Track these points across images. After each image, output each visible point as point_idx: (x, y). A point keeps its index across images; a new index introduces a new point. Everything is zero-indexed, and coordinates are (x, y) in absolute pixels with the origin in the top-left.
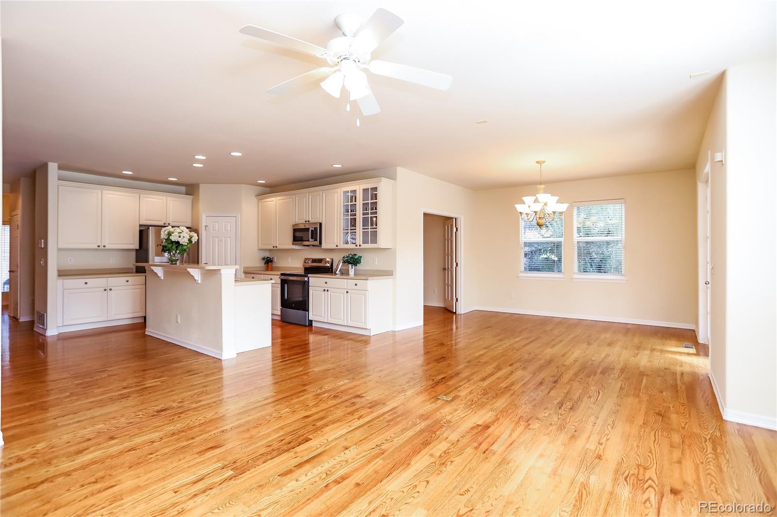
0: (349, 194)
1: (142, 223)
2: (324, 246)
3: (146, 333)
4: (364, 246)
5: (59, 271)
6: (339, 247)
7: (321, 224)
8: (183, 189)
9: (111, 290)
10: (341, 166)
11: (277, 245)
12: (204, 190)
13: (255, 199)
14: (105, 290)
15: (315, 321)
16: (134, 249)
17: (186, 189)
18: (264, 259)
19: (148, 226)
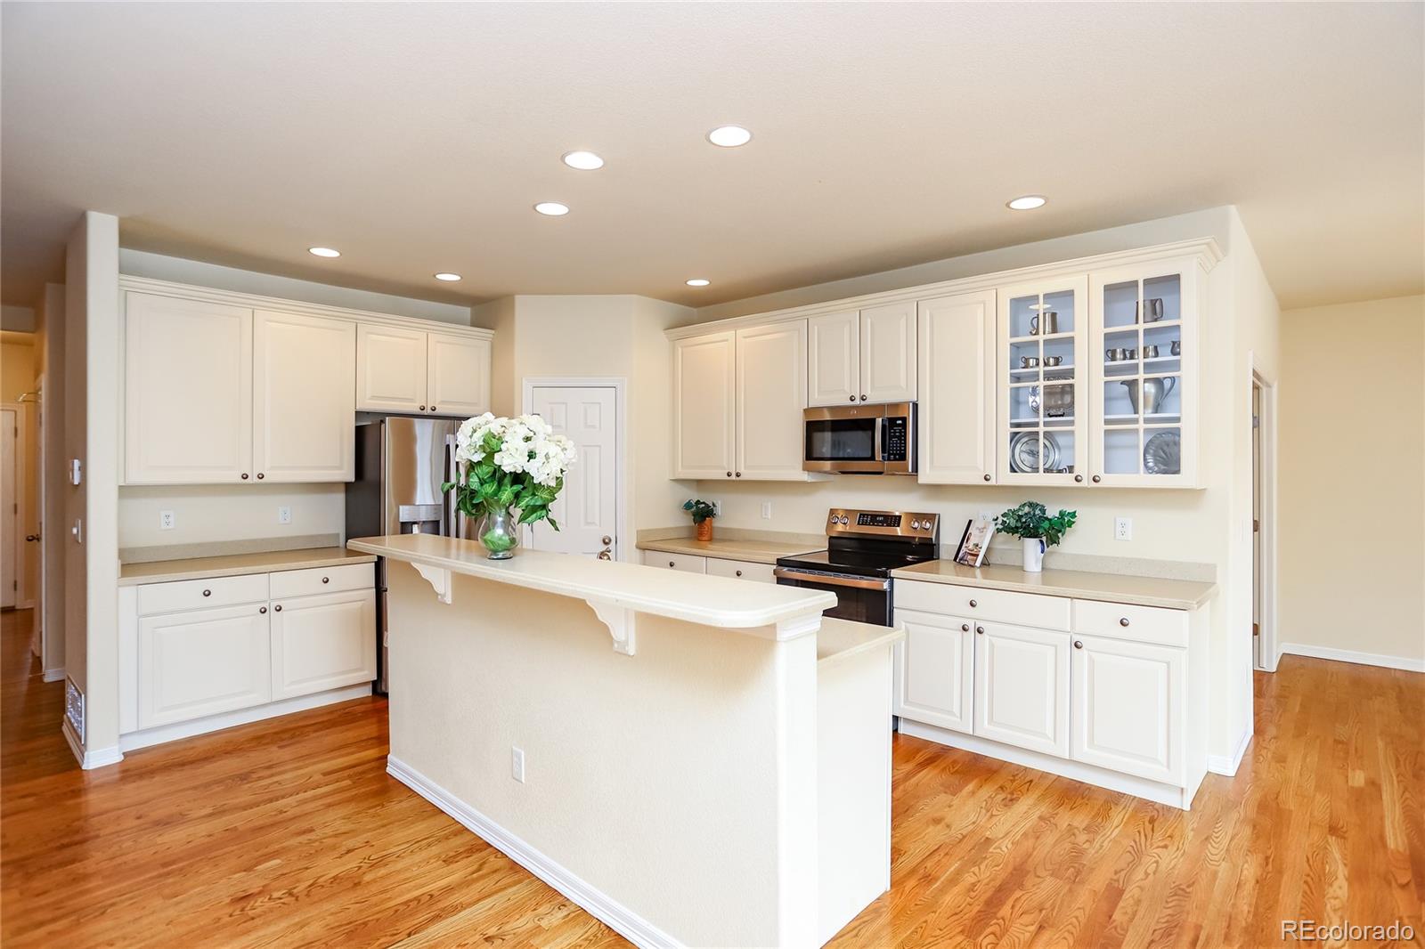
0: (1041, 307)
1: (363, 406)
2: (925, 476)
3: (389, 770)
4: (1108, 481)
5: (122, 553)
6: (992, 482)
7: (916, 406)
8: (466, 311)
9: (279, 609)
10: (1040, 202)
11: (742, 470)
12: (527, 313)
13: (662, 337)
14: (263, 611)
15: (907, 720)
16: (342, 483)
17: (472, 314)
18: (688, 506)
19: (381, 417)
